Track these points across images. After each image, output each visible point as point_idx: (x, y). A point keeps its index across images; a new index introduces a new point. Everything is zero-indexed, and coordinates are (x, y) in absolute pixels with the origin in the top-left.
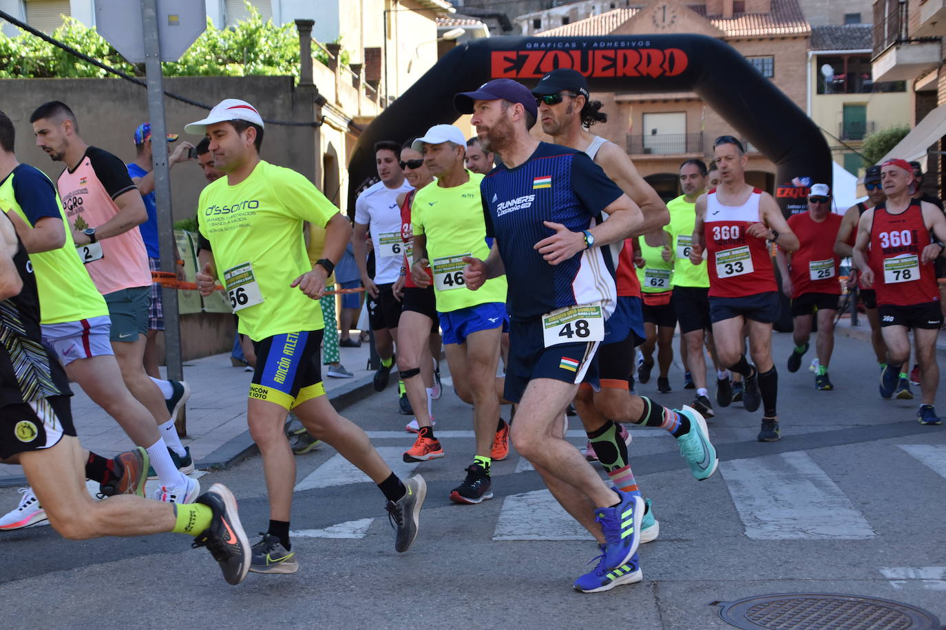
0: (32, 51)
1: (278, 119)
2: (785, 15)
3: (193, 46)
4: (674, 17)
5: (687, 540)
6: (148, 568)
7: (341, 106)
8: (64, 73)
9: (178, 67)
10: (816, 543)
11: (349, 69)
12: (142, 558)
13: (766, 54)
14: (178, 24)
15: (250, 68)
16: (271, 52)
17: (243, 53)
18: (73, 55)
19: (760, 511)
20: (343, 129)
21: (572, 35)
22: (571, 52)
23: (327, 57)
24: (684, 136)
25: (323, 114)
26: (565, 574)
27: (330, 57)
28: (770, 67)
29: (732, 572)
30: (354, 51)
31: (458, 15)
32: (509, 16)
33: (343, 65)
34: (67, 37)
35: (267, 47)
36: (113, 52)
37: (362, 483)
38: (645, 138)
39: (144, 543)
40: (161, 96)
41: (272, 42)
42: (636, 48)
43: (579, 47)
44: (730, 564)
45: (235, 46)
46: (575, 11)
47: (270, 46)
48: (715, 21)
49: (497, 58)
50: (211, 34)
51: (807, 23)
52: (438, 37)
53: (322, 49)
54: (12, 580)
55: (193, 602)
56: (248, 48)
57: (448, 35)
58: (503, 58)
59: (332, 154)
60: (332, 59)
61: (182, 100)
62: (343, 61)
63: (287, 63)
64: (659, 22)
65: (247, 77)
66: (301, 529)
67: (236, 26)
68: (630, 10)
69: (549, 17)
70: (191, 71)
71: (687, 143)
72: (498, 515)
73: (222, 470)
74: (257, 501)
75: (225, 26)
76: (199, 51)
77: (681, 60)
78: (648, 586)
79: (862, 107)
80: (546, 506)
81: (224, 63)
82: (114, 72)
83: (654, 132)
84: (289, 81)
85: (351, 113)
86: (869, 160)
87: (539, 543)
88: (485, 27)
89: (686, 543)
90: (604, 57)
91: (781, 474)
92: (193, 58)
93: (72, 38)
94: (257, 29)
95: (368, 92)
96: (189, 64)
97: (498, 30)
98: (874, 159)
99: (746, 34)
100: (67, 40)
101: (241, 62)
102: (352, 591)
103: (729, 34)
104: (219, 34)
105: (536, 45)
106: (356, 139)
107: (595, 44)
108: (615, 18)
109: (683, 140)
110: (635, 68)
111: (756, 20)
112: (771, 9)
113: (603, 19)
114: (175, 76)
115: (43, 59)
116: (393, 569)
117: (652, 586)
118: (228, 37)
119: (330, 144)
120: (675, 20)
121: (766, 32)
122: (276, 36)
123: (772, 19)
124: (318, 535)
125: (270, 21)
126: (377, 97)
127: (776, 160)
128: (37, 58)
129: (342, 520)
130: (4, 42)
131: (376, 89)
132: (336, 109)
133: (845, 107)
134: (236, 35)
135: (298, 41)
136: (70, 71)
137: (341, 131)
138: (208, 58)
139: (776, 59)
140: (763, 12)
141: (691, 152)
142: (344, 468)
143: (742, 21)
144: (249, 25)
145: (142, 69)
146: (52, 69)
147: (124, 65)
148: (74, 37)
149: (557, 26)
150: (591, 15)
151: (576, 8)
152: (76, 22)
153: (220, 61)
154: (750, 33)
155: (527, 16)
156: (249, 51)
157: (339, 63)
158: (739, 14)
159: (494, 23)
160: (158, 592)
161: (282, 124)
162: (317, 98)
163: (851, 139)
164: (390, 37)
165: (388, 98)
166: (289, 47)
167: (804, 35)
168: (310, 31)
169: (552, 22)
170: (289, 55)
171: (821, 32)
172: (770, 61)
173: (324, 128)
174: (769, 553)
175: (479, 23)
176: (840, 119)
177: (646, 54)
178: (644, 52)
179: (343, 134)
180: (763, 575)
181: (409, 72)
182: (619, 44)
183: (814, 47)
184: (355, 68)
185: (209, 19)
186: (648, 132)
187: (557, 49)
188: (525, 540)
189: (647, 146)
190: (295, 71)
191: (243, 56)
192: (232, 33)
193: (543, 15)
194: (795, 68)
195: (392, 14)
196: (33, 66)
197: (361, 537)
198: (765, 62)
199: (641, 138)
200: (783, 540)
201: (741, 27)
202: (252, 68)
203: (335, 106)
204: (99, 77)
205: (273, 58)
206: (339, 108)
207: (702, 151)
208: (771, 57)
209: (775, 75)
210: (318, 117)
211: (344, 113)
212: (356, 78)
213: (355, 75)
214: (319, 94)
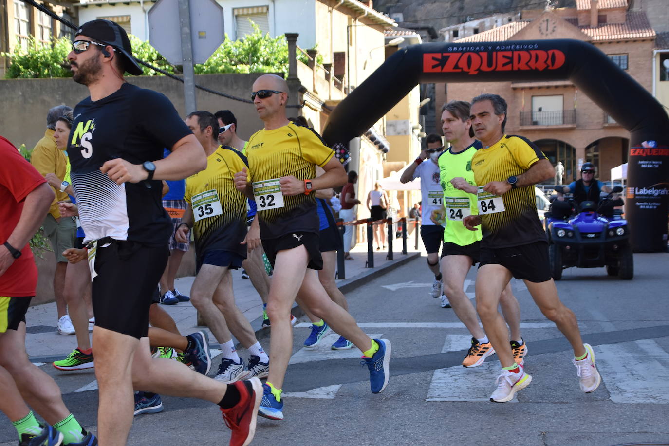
2: (636, 24)
3: (215, 53)
4: (555, 27)
5: (567, 403)
6: (185, 418)
7: (317, 93)
9: (204, 67)
10: (663, 406)
11: (323, 67)
12: (180, 411)
13: (622, 52)
14: (205, 38)
15: (253, 68)
16: (268, 57)
17: (248, 57)
19: (620, 383)
20: (318, 109)
21: (481, 41)
22: (481, 53)
23: (307, 59)
24: (562, 112)
25: (304, 99)
26: (479, 426)
27: (309, 60)
28: (625, 62)
29: (601, 426)
30: (326, 55)
31: (400, 29)
32: (436, 28)
33: (318, 64)
35: (265, 53)
36: (159, 58)
37: (333, 359)
38: (533, 114)
39: (181, 400)
40: (193, 88)
41: (269, 49)
42: (528, 50)
43: (486, 49)
44: (600, 421)
45: (243, 53)
46: (483, 25)
47: (268, 52)
48: (584, 29)
49: (427, 58)
50: (227, 44)
51: (653, 29)
52: (385, 44)
53: (304, 54)
54: (92, 425)
55: (215, 442)
56: (252, 54)
57: (392, 43)
58: (431, 58)
60: (311, 60)
61: (207, 90)
62: (318, 61)
63: (279, 64)
64: (544, 31)
65: (251, 74)
66: (290, 392)
67: (244, 39)
68: (523, 22)
69: (464, 28)
70: (213, 70)
71: (564, 117)
72: (430, 383)
75: (236, 39)
76: (218, 56)
77: (560, 57)
78: (539, 435)
80: (464, 377)
81: (236, 64)
82: (161, 71)
83: (540, 110)
85: (324, 98)
87: (459, 403)
88: (418, 36)
89: (567, 404)
90: (504, 57)
91: (636, 355)
92: (215, 61)
94: (259, 40)
95: (336, 83)
96: (212, 65)
97: (428, 38)
99: (607, 38)
101: (247, 64)
102: (326, 436)
103: (595, 38)
104: (232, 44)
105: (455, 49)
106: (327, 116)
107: (498, 48)
108: (512, 29)
109: (561, 115)
110: (527, 64)
111: (615, 29)
112: (626, 20)
113: (503, 30)
114: (202, 74)
116: (356, 421)
117: (542, 436)
118: (238, 46)
120: (555, 29)
121: (622, 37)
122: (272, 45)
123: (626, 28)
124: (303, 396)
125: (268, 34)
126: (342, 87)
127: (629, 129)
129: (319, 386)
131: (341, 81)
132: (314, 96)
134: (244, 45)
135: (287, 48)
137: (317, 111)
138: (225, 61)
139: (629, 56)
140: (620, 22)
141: (567, 123)
143: (604, 29)
144: (253, 37)
145: (180, 69)
147: (167, 67)
149: (470, 35)
150: (495, 26)
151: (484, 22)
152: (134, 38)
153: (233, 63)
154: (610, 38)
155: (449, 28)
156: (253, 56)
157: (316, 63)
158: (603, 24)
159: (425, 33)
160: (192, 435)
162: (300, 88)
164: (351, 45)
165: (350, 87)
166: (281, 52)
167: (650, 38)
168: (295, 41)
169: (466, 32)
170: (281, 58)
171: (663, 36)
172: (625, 58)
173: (305, 109)
174: (628, 413)
175: (414, 33)
177: (535, 54)
178: (533, 53)
179: (319, 113)
180: (624, 429)
181: (364, 69)
182: (515, 47)
183: (658, 47)
184: (327, 67)
185: (226, 34)
186: (536, 109)
187: (470, 51)
188: (449, 401)
189: (534, 120)
191: (249, 59)
192: (241, 43)
193: (460, 27)
194: (644, 62)
195: (353, 28)
197: (333, 398)
198: (622, 58)
199: (530, 114)
200: (639, 404)
201: (604, 34)
202: (255, 67)
203: (313, 93)
204: (150, 75)
205: (270, 61)
206: (316, 95)
207: (575, 123)
208: (626, 55)
209: (629, 67)
210: (301, 101)
211: (319, 98)
212: (327, 73)
213: (327, 71)
214: (302, 85)
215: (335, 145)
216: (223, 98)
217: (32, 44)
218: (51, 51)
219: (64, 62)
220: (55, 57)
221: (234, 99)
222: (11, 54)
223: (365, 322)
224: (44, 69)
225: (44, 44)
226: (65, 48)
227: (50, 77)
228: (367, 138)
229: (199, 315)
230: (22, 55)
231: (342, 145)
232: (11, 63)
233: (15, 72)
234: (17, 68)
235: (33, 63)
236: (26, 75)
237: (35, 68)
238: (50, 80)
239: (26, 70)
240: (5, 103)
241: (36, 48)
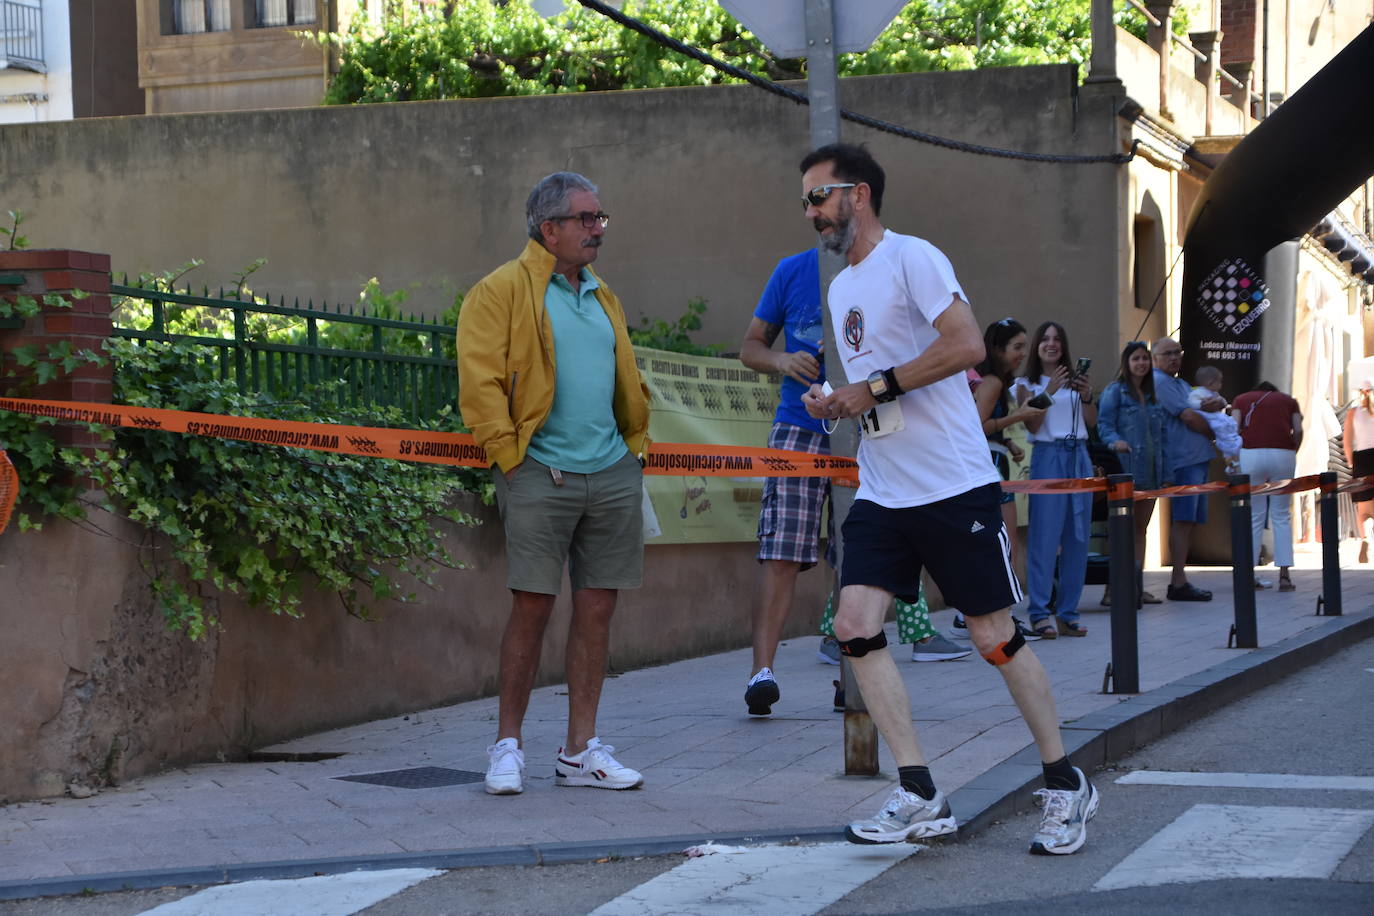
0: (584, 40)
1: (1045, 150)
7: (1170, 118)
8: (640, 79)
9: (853, 57)
11: (1189, 44)
15: (987, 53)
16: (1029, 20)
18: (659, 44)
20: (1173, 164)
25: (1135, 136)
27: (1150, 22)
33: (1177, 37)
34: (647, 11)
35: (1021, 9)
36: (729, 34)
40: (835, 120)
45: (961, 11)
47: (1028, 7)
53: (1134, 6)
59: (1151, 216)
60: (1156, 27)
62: (1175, 26)
63: (1062, 39)
65: (982, 69)
70: (875, 65)
73: (952, 843)
74: (1025, 909)
81: (938, 45)
82: (733, 72)
84: (1069, 74)
85: (1190, 128)
92: (880, 39)
93: (655, 11)
95: (1226, 88)
96: (872, 50)
100: (648, 16)
101: (971, 41)
106: (1201, 183)
114: (845, 74)
115: (604, 55)
119: (1147, 196)
126: (1245, 98)
128: (593, 53)
130: (535, 25)
131: (1244, 80)
132: (1161, 126)
136: (651, 74)
137: (1169, 168)
138: (907, 36)
142: (1196, 848)
146: (618, 72)
147: (749, 59)
148: (659, 10)
153: (930, 41)
156: (986, 20)
157: (1169, 33)
161: (1053, 160)
162: (1123, 106)
165: (1268, 97)
170: (1066, 22)
173: (1137, 166)
179: (1175, 174)
181: (1311, 42)
184: (1202, 41)
190: (1079, 53)
191: (975, 29)
196: (585, 69)
202: (992, 51)
203: (1160, 120)
204: (703, 84)
205: (1034, 31)
206: (1167, 124)
210: (1124, 143)
211: (1178, 132)
212: (1202, 61)
213: (1200, 55)
214: (1128, 98)
215: (1223, 266)
216: (908, 140)
217: (396, 9)
218: (443, 27)
219: (476, 55)
220: (452, 41)
221: (937, 142)
222: (341, 38)
224: (425, 75)
225: (426, 8)
226: (480, 17)
227: (439, 97)
228: (1317, 243)
229: (850, 745)
230: (368, 40)
231: (1243, 265)
232: (342, 62)
233: (351, 85)
234: (355, 75)
235: (397, 58)
236: (379, 93)
237: (404, 72)
238: (443, 104)
239: (379, 80)
240: (326, 168)
241: (405, 20)
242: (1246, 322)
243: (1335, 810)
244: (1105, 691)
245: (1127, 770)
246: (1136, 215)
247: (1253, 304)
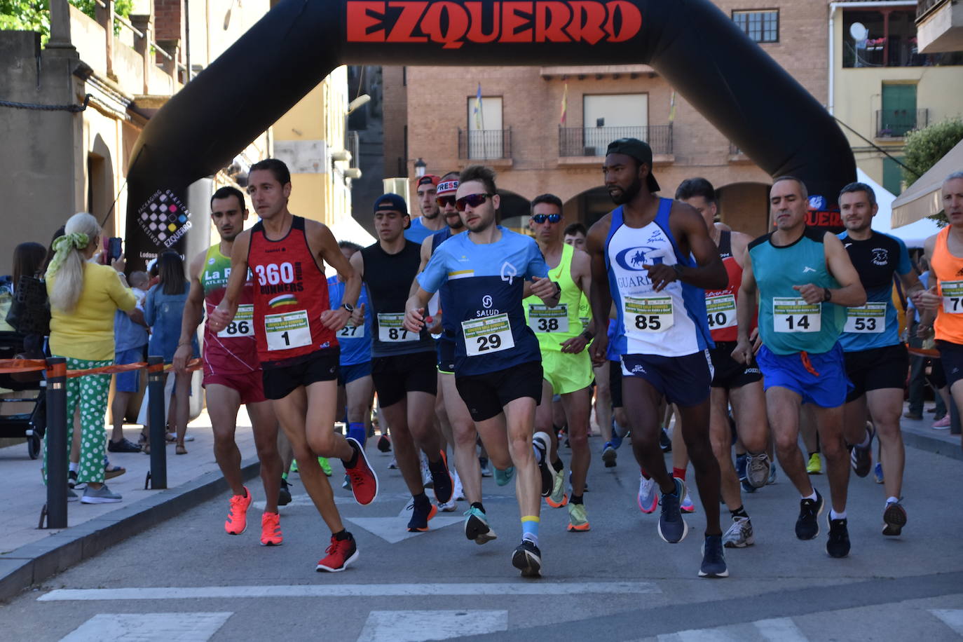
7: (115, 79)
11: (129, 23)
13: (766, 6)
20: (118, 116)
22: (468, 4)
23: (92, 3)
24: (645, 130)
25: (87, 92)
28: (774, 26)
33: (119, 16)
38: (587, 132)
49: (356, 11)
58: (364, 11)
59: (102, 154)
60: (102, 8)
62: (119, 9)
63: (33, 11)
77: (632, 17)
79: (910, 87)
83: (600, 123)
84: (34, 39)
85: (132, 89)
86: (911, 171)
90: (517, 12)
95: (160, 59)
98: (919, 168)
106: (140, 130)
119: (99, 139)
126: (174, 67)
131: (173, 55)
132: (107, 85)
133: (885, 86)
137: (115, 118)
139: (781, 15)
157: (113, 13)
161: (21, 107)
162: (76, 68)
163: (892, 136)
165: (190, 67)
172: (774, 18)
173: (89, 114)
176: (877, 105)
177: (580, 9)
178: (577, 6)
179: (120, 122)
181: (226, 28)
184: (139, 22)
186: (591, 123)
189: (589, 144)
194: (810, 28)
198: (766, 18)
199: (580, 131)
203: (107, 80)
206: (113, 84)
207: (672, 153)
208: (776, 11)
209: (781, 39)
211: (121, 90)
212: (139, 37)
213: (138, 32)
214: (82, 62)
215: (156, 195)
223: (199, 586)
228: (230, 179)
231: (172, 195)
242: (175, 239)
243: (199, 614)
244: (41, 527)
245: (48, 590)
246: (89, 153)
247: (180, 225)
